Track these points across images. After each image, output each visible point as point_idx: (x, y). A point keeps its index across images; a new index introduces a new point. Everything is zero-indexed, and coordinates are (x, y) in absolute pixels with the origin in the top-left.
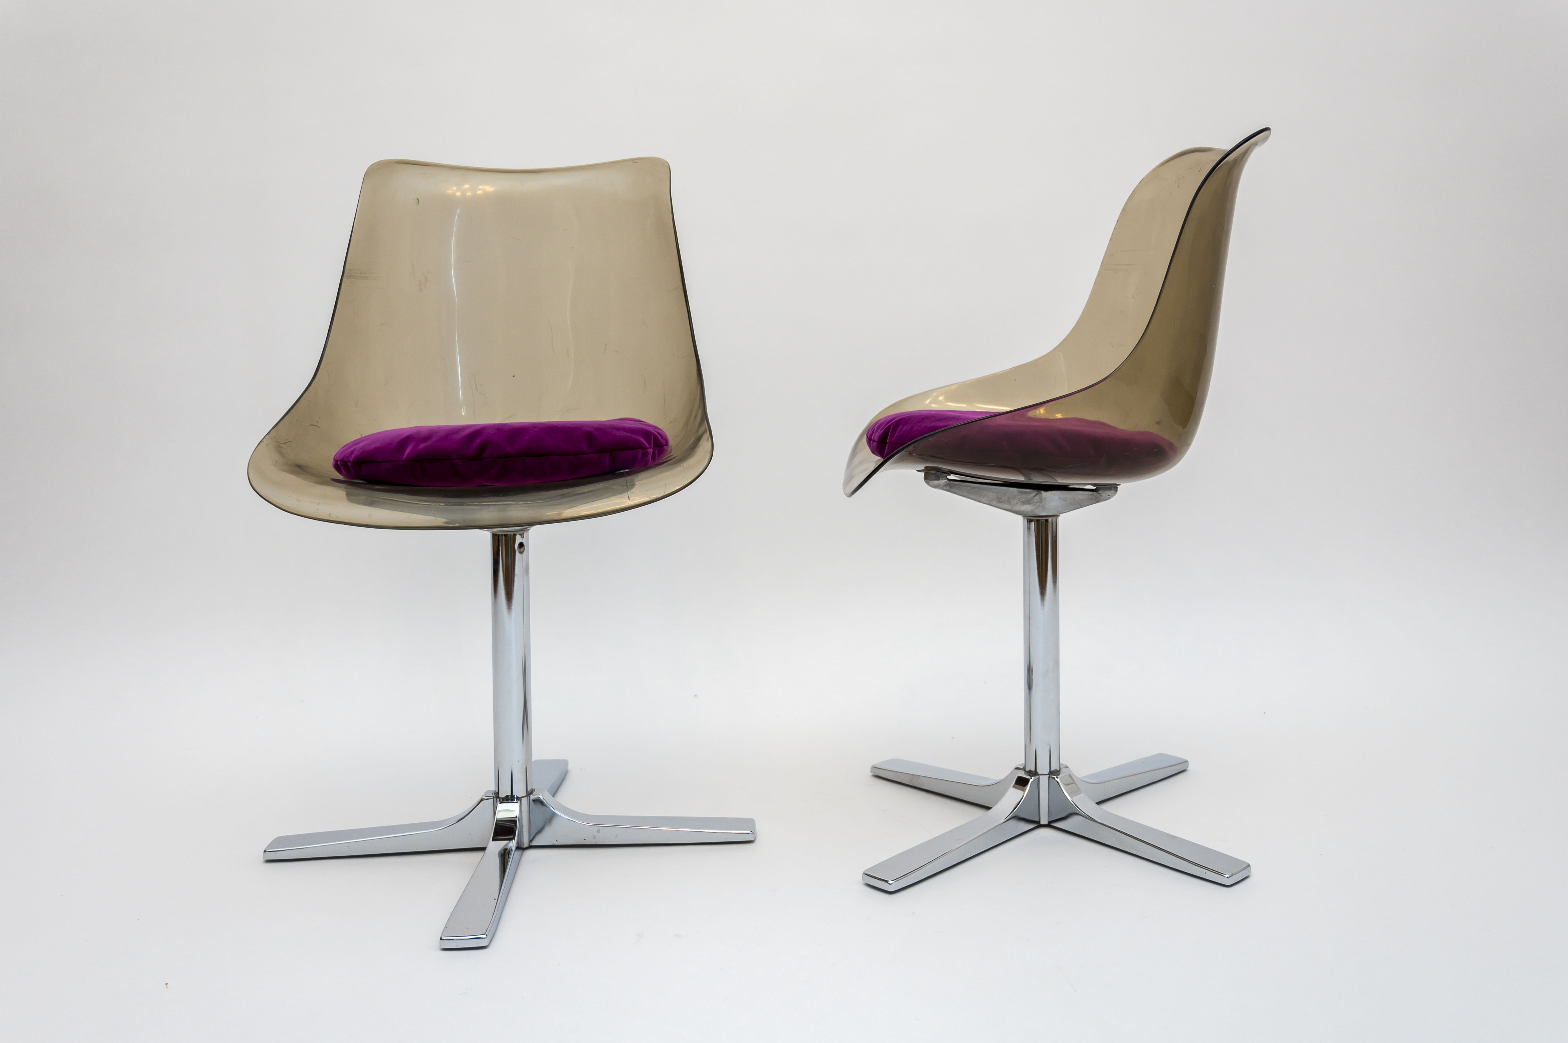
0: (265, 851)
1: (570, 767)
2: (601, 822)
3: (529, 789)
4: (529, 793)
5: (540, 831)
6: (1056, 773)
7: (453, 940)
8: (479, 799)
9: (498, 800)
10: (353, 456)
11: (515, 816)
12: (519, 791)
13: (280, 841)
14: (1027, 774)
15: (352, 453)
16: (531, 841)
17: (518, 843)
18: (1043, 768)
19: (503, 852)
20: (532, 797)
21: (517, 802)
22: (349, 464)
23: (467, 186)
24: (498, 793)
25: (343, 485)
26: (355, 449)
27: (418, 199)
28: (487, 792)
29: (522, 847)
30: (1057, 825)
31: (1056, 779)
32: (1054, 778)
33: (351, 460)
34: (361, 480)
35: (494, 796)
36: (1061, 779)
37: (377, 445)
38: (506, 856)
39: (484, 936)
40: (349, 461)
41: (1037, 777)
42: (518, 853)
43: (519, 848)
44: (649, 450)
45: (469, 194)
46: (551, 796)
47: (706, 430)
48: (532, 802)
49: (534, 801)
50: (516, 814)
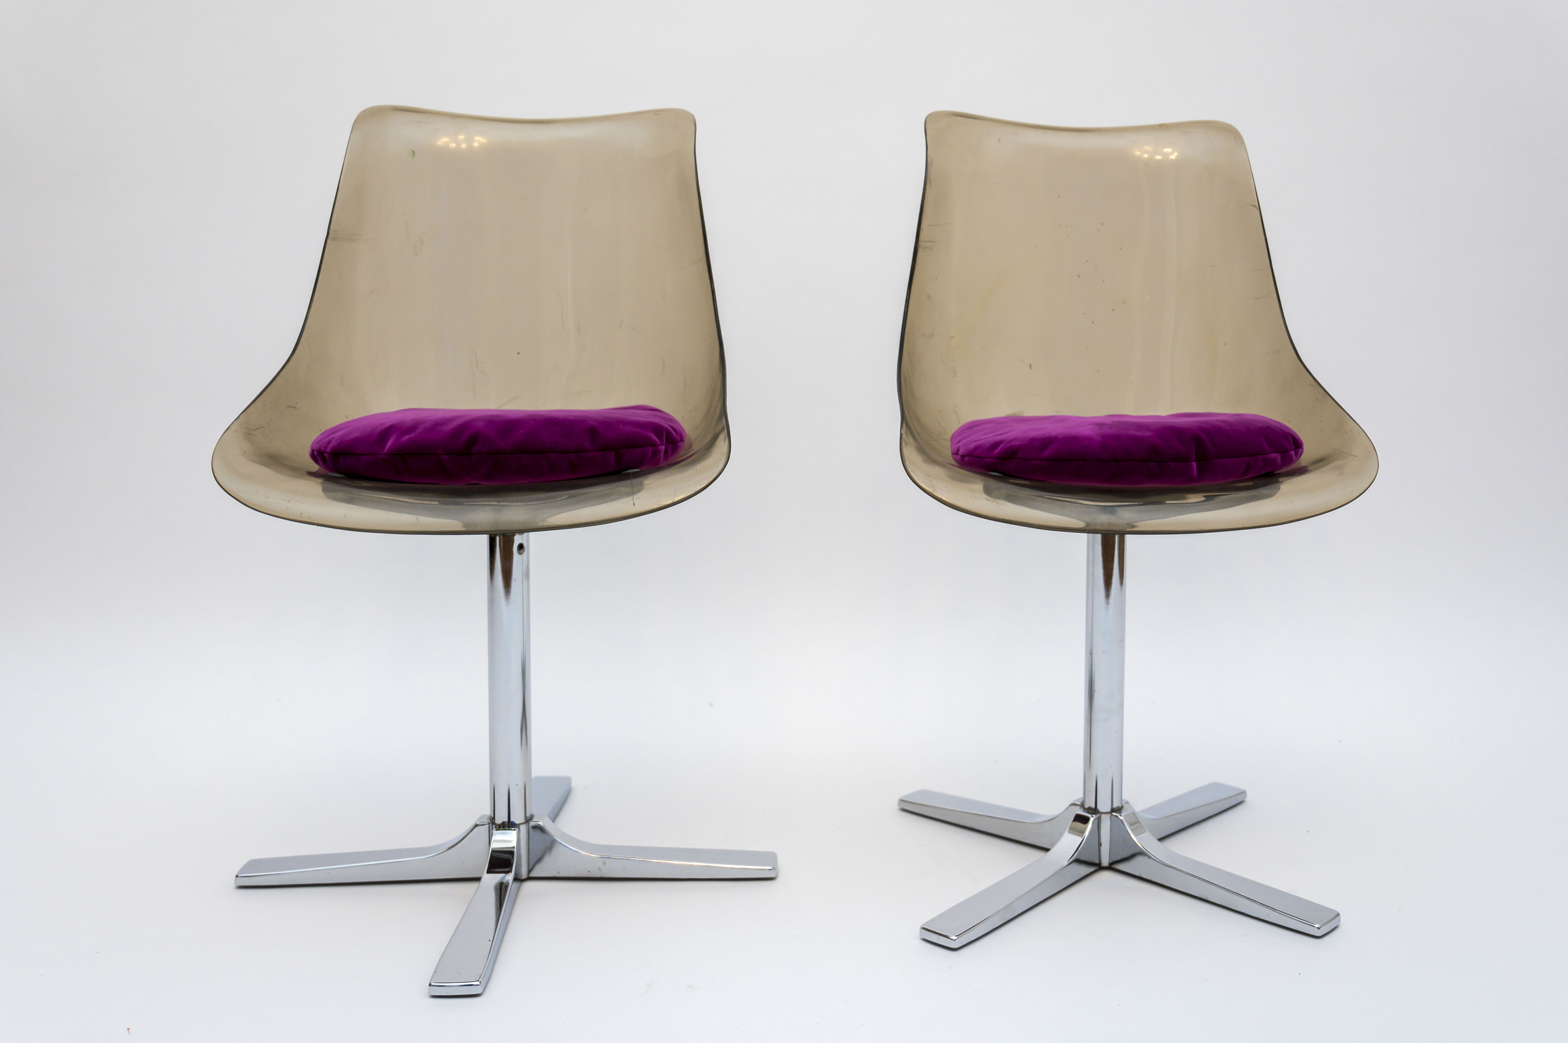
0: (237, 876)
1: (574, 784)
2: (607, 853)
3: (528, 815)
4: (528, 820)
5: (539, 860)
6: (1119, 810)
7: (444, 986)
8: (472, 824)
9: (494, 826)
10: (330, 446)
11: (512, 846)
12: (518, 817)
13: (253, 865)
14: (1086, 811)
15: (329, 442)
16: (530, 871)
17: (516, 874)
18: (1104, 806)
19: (499, 887)
20: (532, 824)
21: (515, 830)
22: (326, 455)
23: (461, 137)
24: (494, 818)
25: (320, 480)
26: (333, 438)
27: (414, 152)
28: (481, 817)
29: (520, 878)
30: (1121, 867)
31: (1119, 817)
32: (1117, 817)
33: (328, 450)
34: (339, 473)
35: (490, 821)
36: (1125, 817)
37: (357, 435)
38: (502, 891)
39: (478, 983)
40: (326, 452)
41: (1099, 815)
42: (516, 884)
43: (517, 879)
44: (660, 447)
45: (464, 146)
46: (550, 822)
47: (723, 428)
48: (531, 829)
49: (535, 827)
50: (514, 844)
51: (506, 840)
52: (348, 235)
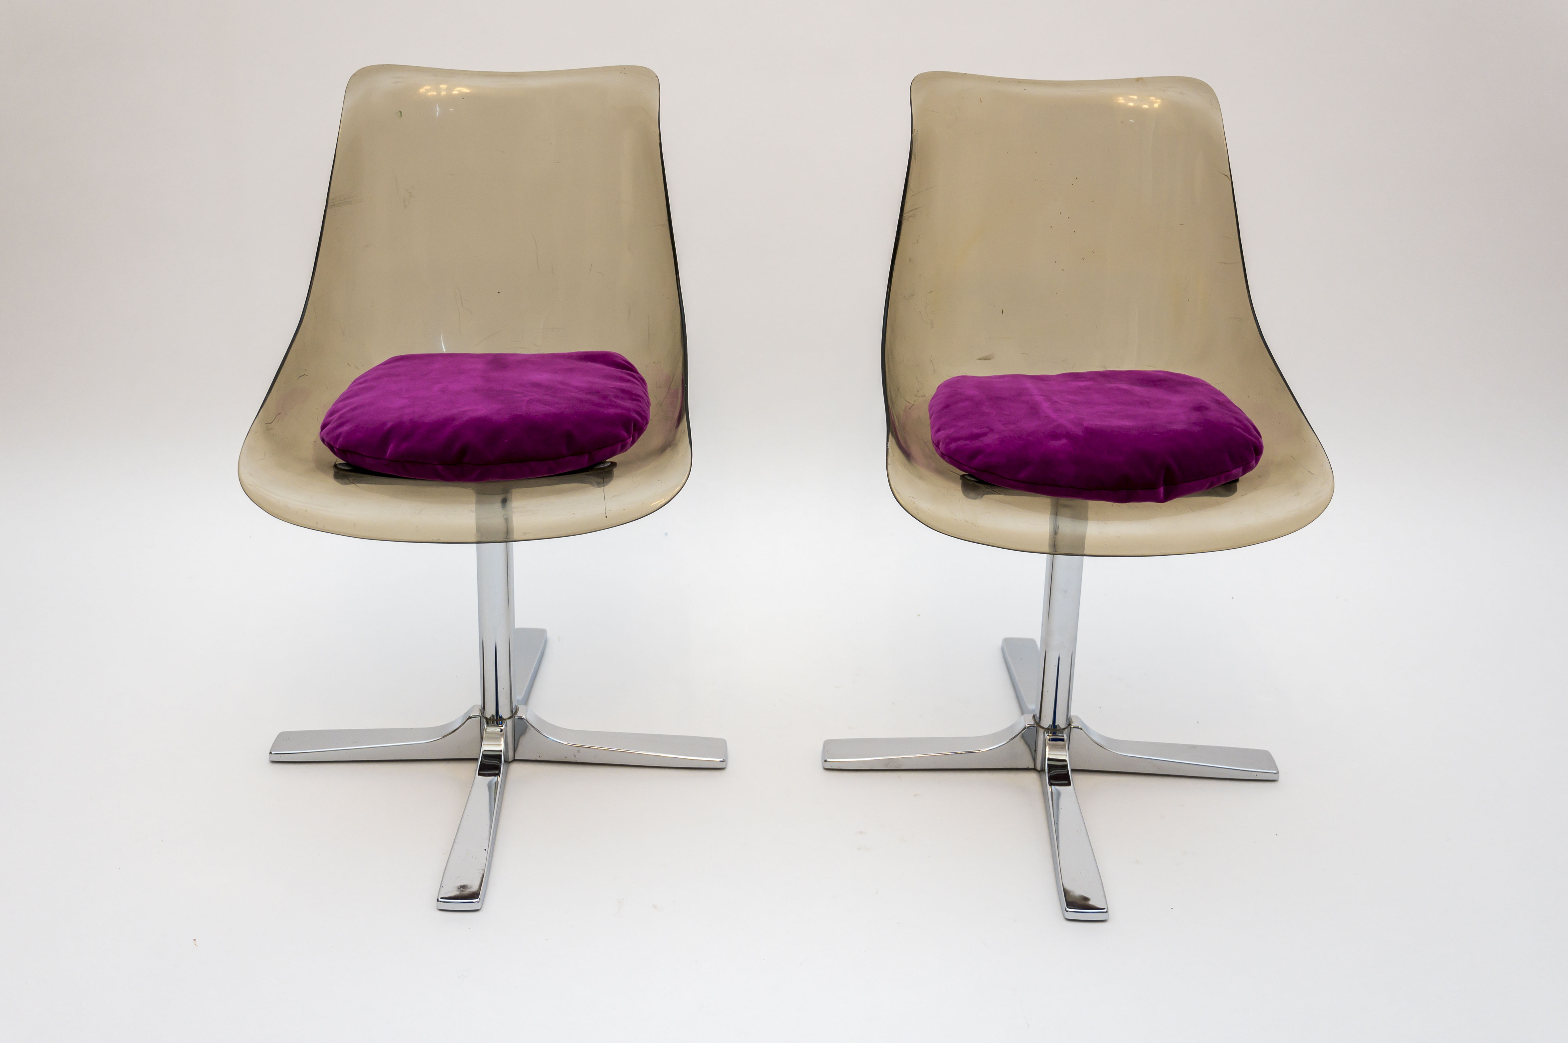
0: (270, 749)
1: (549, 635)
3: (513, 705)
4: (513, 712)
8: (466, 715)
9: (485, 720)
12: (504, 713)
13: (285, 736)
16: (515, 752)
20: (516, 717)
21: (502, 727)
24: (484, 710)
27: (400, 112)
28: (474, 708)
35: (481, 714)
44: (629, 440)
48: (516, 720)
50: (502, 748)
51: (495, 745)
52: (345, 199)
